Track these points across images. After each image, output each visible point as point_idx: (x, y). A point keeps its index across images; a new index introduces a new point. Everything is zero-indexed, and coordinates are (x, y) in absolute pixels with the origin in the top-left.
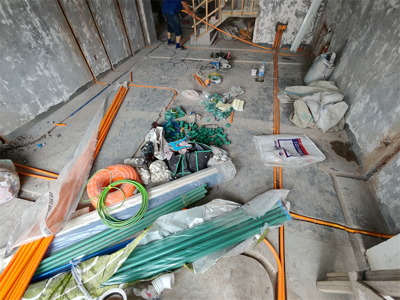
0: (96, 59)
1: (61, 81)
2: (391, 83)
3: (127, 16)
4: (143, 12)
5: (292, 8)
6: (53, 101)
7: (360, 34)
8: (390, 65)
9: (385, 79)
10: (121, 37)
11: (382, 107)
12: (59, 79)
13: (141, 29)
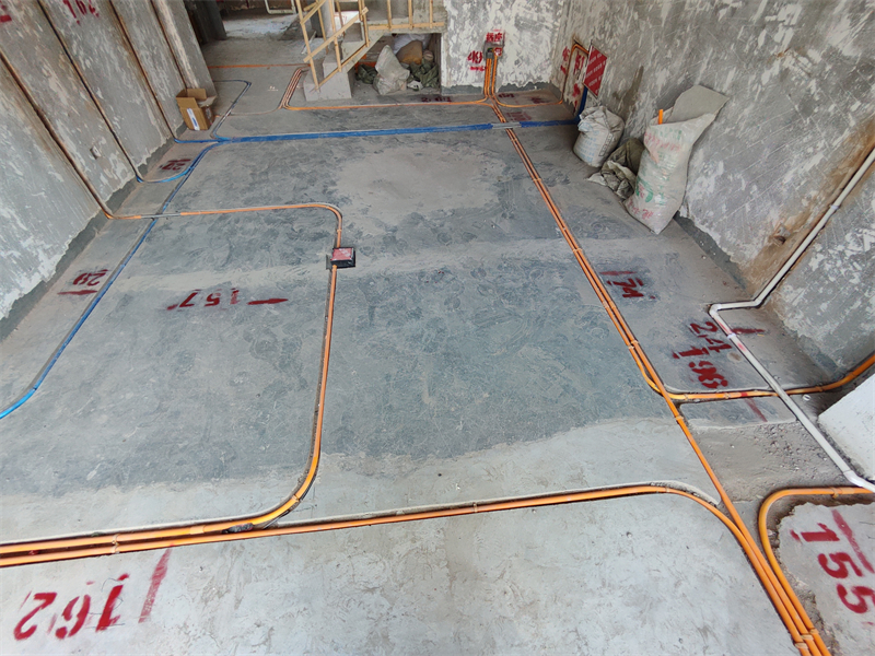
0: (96, 157)
1: (25, 228)
2: (761, 137)
3: (142, 43)
4: (172, 30)
5: (507, 11)
6: (18, 286)
7: (669, 55)
8: (752, 106)
9: (748, 130)
10: (139, 95)
11: (754, 179)
12: (19, 222)
13: (177, 72)
